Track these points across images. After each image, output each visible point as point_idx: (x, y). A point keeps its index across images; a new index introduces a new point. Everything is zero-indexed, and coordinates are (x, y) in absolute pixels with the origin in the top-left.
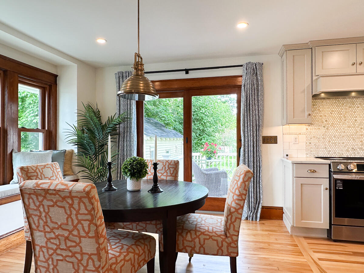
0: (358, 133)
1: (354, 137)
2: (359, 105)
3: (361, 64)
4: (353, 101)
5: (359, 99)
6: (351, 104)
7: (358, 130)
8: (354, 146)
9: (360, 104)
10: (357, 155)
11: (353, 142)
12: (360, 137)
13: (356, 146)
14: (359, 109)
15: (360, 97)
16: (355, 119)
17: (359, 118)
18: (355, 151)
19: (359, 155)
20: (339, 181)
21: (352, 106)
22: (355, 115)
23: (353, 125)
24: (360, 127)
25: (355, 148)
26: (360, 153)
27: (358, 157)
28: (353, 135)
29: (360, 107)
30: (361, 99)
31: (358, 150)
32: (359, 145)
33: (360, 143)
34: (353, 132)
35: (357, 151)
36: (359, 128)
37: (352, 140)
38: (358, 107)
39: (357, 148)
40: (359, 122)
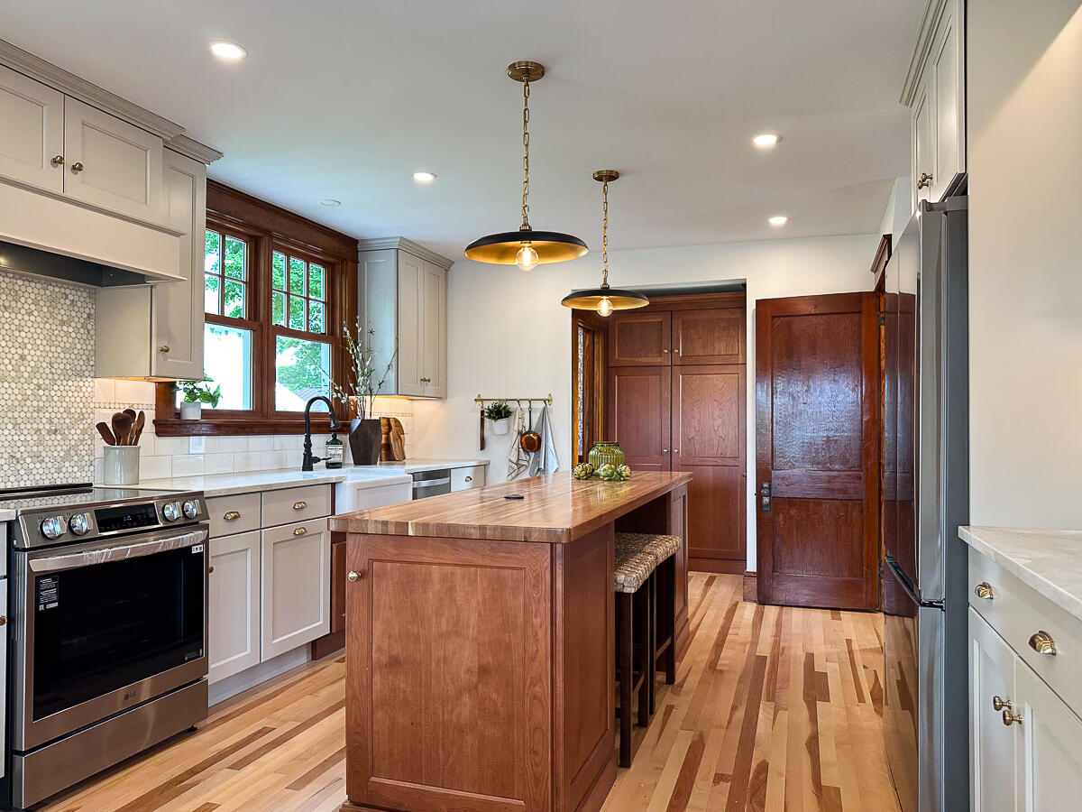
0: (28, 403)
1: (16, 415)
2: (33, 307)
3: (77, 168)
4: (17, 288)
5: (33, 285)
6: (10, 298)
7: (29, 392)
8: (16, 449)
9: (36, 302)
10: (25, 477)
11: (13, 432)
12: (35, 415)
13: (22, 449)
14: (32, 318)
15: (36, 278)
16: (20, 351)
17: (32, 352)
18: (19, 467)
19: (32, 477)
20: (49, 580)
21: (13, 304)
22: (20, 340)
23: (13, 374)
24: (35, 381)
25: (18, 455)
26: (35, 471)
27: (29, 484)
28: (12, 409)
29: (36, 313)
30: (39, 286)
31: (29, 460)
32: (32, 443)
33: (35, 437)
34: (13, 397)
35: (25, 466)
36: (32, 386)
37: (10, 426)
38: (30, 314)
39: (25, 455)
40: (32, 364)
